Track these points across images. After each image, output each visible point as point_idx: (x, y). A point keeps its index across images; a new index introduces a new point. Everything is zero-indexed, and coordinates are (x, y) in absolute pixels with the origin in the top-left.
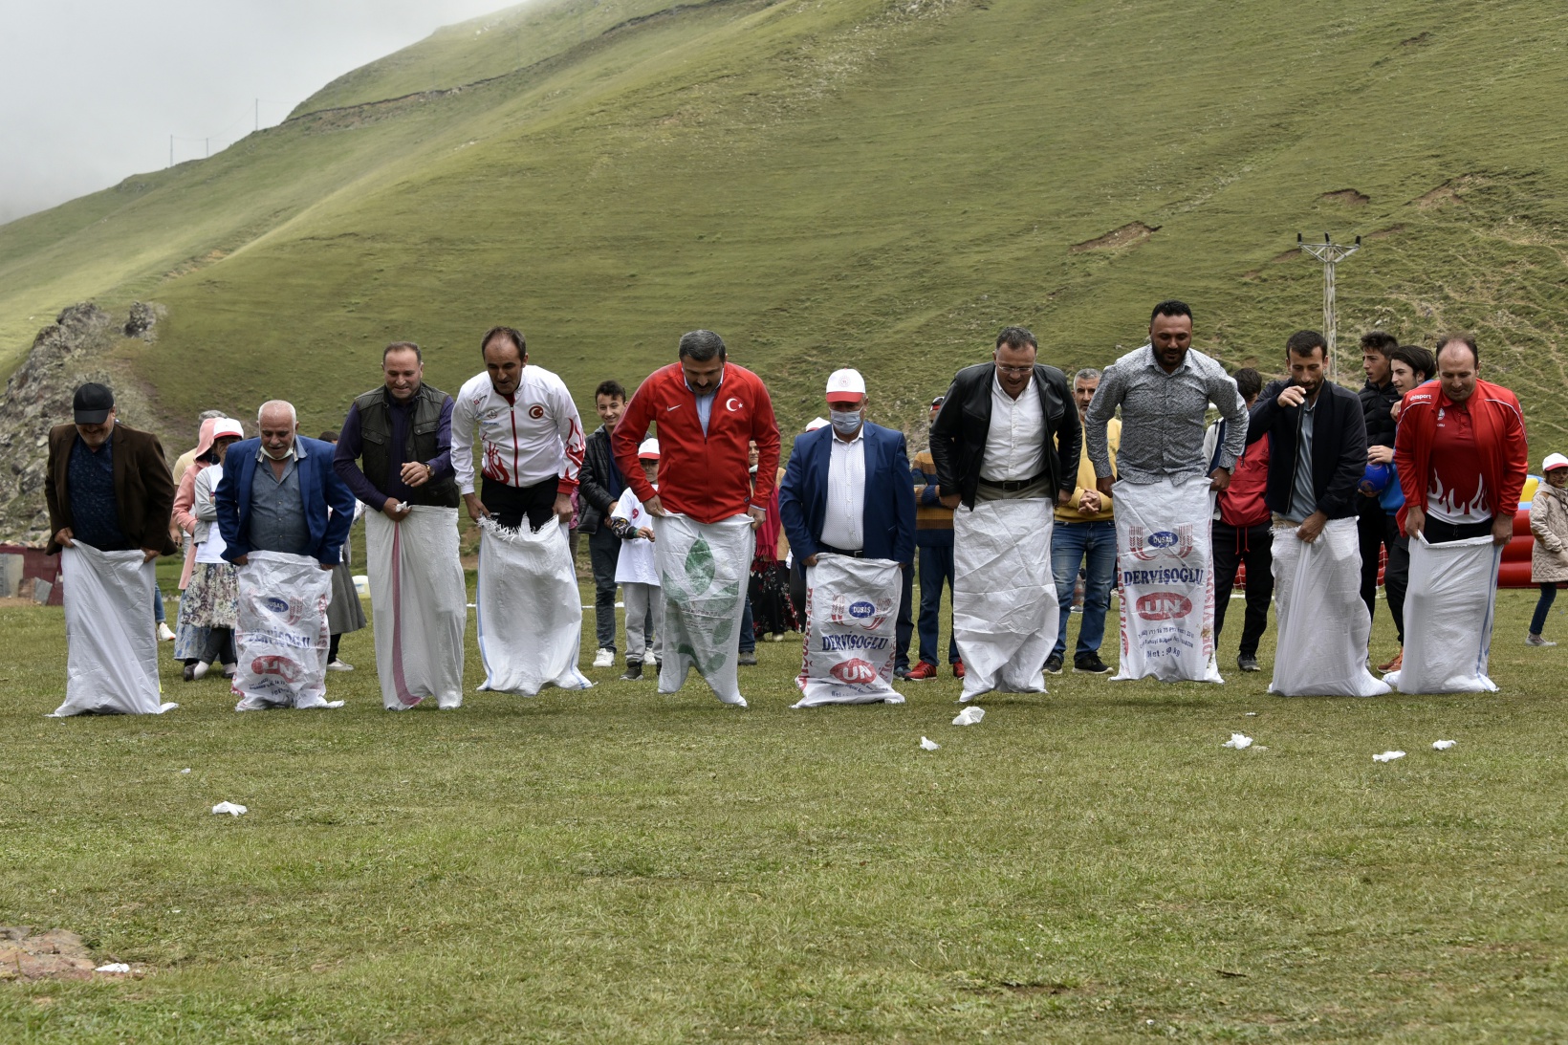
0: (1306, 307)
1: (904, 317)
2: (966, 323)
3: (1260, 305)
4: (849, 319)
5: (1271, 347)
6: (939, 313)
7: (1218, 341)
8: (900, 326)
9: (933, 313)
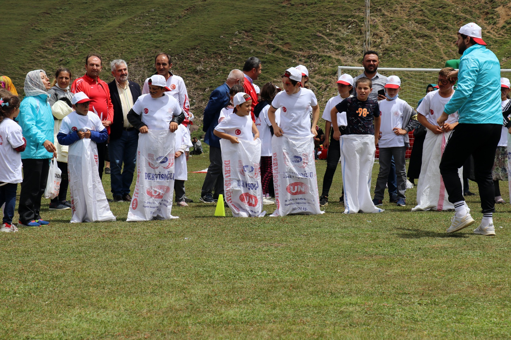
0: (313, 18)
1: (111, 19)
2: (144, 23)
3: (291, 17)
4: (83, 19)
5: (297, 38)
6: (130, 17)
7: (271, 35)
8: (110, 24)
9: (126, 18)
